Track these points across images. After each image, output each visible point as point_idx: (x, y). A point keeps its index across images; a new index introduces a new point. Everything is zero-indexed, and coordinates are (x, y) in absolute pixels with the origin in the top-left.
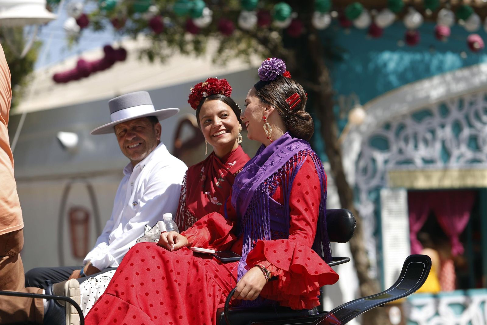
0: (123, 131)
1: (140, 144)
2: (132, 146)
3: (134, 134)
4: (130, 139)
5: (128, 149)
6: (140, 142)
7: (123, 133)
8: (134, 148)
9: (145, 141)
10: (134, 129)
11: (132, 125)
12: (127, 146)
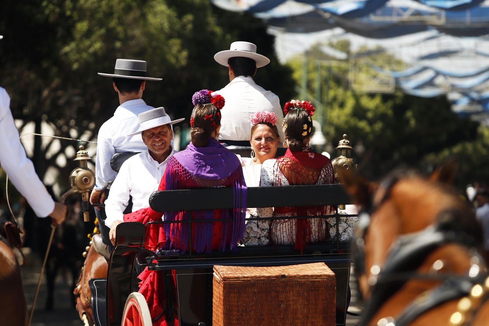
0: (151, 134)
1: (163, 143)
2: (158, 145)
3: (160, 137)
4: (157, 140)
5: (154, 146)
6: (163, 142)
7: (151, 136)
8: (159, 146)
9: (166, 141)
10: (159, 133)
11: (158, 130)
12: (153, 144)
